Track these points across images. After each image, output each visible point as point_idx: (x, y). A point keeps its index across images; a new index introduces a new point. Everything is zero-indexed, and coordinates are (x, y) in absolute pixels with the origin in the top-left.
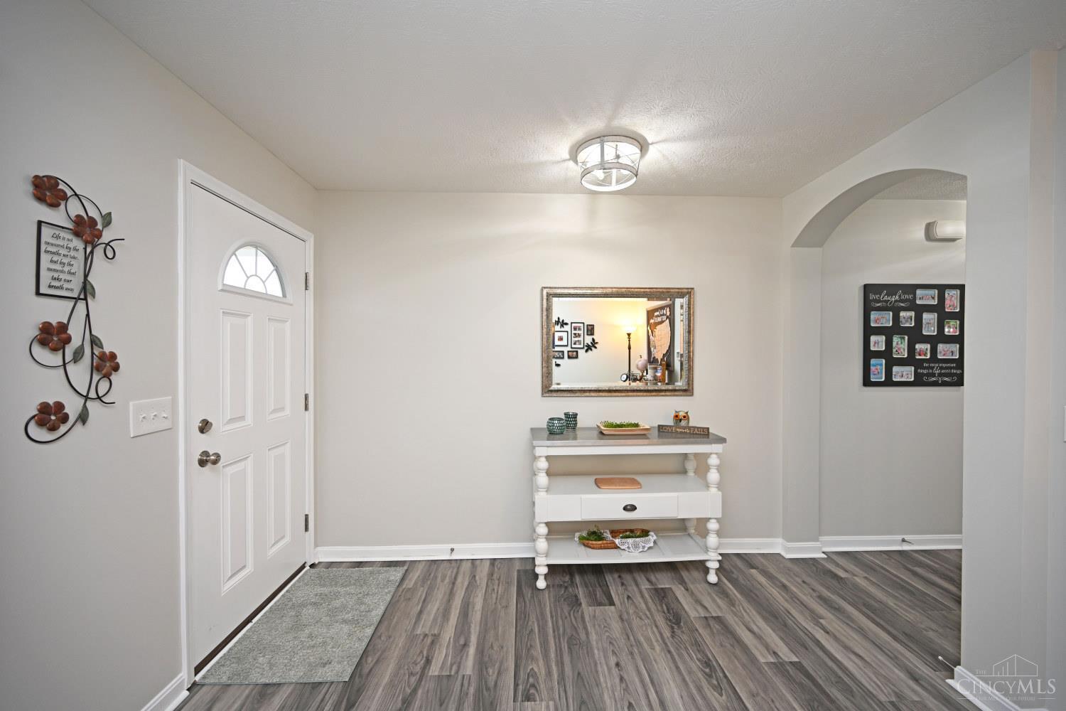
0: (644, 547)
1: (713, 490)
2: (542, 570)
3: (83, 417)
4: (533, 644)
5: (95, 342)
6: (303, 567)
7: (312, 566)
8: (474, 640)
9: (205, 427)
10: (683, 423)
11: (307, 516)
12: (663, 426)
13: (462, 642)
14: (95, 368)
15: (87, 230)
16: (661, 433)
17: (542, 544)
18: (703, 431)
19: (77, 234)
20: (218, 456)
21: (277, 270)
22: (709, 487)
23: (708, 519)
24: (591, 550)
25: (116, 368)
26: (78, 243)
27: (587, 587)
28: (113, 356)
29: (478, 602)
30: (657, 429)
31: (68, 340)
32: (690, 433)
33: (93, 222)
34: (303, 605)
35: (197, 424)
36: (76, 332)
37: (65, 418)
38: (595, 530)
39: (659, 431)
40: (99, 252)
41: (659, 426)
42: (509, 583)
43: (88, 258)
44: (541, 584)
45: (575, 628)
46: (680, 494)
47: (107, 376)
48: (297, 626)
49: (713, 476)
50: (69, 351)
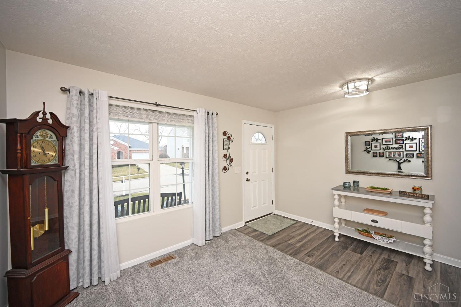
0: (387, 242)
1: (427, 225)
2: (337, 234)
3: (229, 169)
4: (320, 249)
5: (230, 157)
6: (272, 213)
7: (274, 214)
8: (304, 241)
9: (247, 173)
10: (417, 192)
11: (273, 200)
12: (402, 191)
13: (300, 241)
14: (230, 161)
15: (229, 138)
16: (401, 195)
17: (337, 225)
18: (424, 196)
19: (228, 139)
20: (249, 180)
21: (264, 137)
22: (425, 223)
23: (424, 239)
24: (361, 235)
25: (233, 161)
26: (228, 141)
27: (356, 247)
28: (232, 159)
29: (312, 236)
30: (399, 192)
31: (227, 157)
32: (416, 196)
33: (230, 137)
34: (268, 220)
35: (246, 173)
36: (228, 155)
37: (226, 169)
38: (367, 229)
39: (400, 193)
40: (230, 141)
41: (400, 191)
42: (326, 236)
43: (229, 143)
44: (337, 239)
45: (339, 253)
46: (402, 221)
47: (232, 162)
48: (265, 223)
49: (427, 218)
50: (227, 158)
